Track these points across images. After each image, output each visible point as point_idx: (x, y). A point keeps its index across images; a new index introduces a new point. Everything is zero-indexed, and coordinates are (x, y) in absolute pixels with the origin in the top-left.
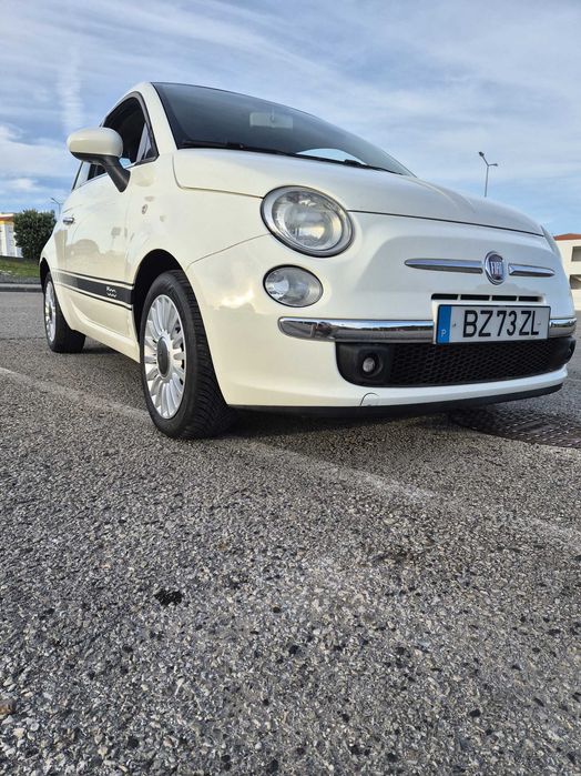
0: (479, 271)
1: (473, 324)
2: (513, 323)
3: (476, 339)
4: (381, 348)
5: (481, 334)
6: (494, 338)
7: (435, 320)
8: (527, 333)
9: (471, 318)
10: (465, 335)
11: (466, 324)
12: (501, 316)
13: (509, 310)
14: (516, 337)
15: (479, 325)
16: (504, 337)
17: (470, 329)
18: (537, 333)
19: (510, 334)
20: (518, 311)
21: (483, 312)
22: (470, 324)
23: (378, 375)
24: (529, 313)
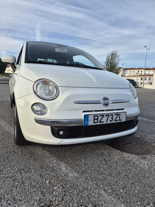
0: (100, 103)
1: (97, 119)
2: (112, 118)
3: (98, 123)
4: (65, 128)
5: (100, 122)
6: (105, 123)
7: (83, 119)
8: (118, 120)
9: (96, 118)
10: (94, 123)
11: (94, 119)
12: (107, 116)
13: (110, 114)
14: (113, 122)
15: (99, 119)
16: (109, 122)
17: (96, 121)
18: (122, 120)
19: (111, 121)
20: (114, 114)
21: (100, 116)
22: (96, 119)
23: (65, 135)
24: (118, 114)
